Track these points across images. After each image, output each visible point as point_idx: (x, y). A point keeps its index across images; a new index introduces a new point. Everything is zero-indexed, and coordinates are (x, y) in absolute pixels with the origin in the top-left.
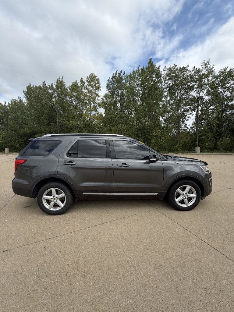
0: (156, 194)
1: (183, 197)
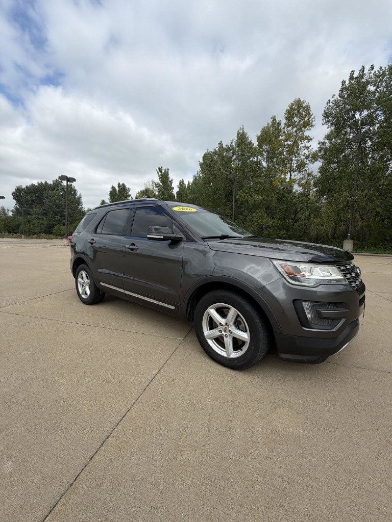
0: (173, 308)
1: (220, 331)
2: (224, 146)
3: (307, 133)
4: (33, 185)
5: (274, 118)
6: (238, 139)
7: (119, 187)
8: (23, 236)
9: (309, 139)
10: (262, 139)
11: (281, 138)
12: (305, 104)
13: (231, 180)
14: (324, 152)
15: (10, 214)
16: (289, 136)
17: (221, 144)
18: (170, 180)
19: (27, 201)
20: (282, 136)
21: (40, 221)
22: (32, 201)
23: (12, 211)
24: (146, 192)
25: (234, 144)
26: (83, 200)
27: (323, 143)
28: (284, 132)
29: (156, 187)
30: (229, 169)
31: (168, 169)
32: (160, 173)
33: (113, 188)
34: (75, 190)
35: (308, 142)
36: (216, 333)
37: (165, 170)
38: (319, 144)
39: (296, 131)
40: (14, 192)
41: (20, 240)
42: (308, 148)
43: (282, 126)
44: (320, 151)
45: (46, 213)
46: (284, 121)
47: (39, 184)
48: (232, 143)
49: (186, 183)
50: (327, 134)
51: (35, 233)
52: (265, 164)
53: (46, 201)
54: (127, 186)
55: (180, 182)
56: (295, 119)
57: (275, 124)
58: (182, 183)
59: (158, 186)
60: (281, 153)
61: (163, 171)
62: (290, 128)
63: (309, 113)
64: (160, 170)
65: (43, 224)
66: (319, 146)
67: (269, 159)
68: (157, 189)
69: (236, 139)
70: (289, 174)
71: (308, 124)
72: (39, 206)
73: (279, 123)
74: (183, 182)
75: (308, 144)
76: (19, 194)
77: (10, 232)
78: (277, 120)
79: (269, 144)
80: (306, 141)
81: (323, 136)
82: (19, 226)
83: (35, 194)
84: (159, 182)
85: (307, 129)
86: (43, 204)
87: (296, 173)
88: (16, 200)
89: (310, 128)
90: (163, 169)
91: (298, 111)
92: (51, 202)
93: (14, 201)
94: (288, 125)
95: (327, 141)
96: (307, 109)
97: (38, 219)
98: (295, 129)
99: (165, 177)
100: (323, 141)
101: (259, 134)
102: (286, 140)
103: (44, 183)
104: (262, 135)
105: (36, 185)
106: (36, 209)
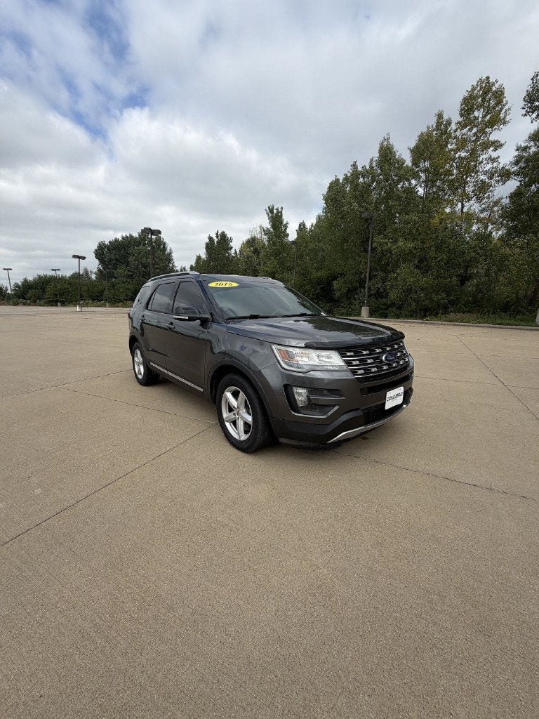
0: (202, 390)
1: (234, 414)
2: (360, 169)
3: (493, 137)
4: (116, 240)
5: (440, 116)
6: (381, 155)
7: (217, 237)
8: (107, 304)
9: (497, 145)
10: (419, 152)
11: (450, 147)
12: (497, 85)
13: (366, 220)
14: (525, 162)
15: (93, 277)
16: (462, 143)
17: (354, 166)
18: (284, 223)
19: (111, 260)
20: (452, 144)
21: (126, 286)
22: (117, 260)
23: (95, 273)
24: (252, 242)
25: (374, 165)
26: (174, 256)
27: (525, 149)
28: (456, 137)
29: (265, 234)
30: (364, 204)
31: (282, 208)
32: (270, 215)
33: (211, 238)
34: (164, 244)
35: (495, 150)
36: (231, 416)
37: (277, 209)
38: (517, 150)
39: (475, 134)
40: (96, 251)
41: (104, 309)
42: (493, 160)
43: (453, 126)
44: (517, 163)
45: (132, 276)
46: (456, 118)
47: (123, 238)
48: (371, 163)
49: (308, 226)
50: (532, 132)
51: (121, 301)
52: (421, 191)
53: (131, 259)
54: (229, 236)
55: (300, 225)
56: (476, 113)
57: (442, 124)
58: (302, 226)
59: (266, 232)
60: (449, 173)
61: (275, 211)
62: (465, 131)
63: (499, 102)
64: (271, 210)
65: (128, 289)
66: (516, 153)
67: (429, 183)
68: (266, 237)
69: (378, 155)
70: (460, 204)
71: (496, 120)
72: (123, 266)
73: (449, 123)
74: (304, 225)
75: (494, 155)
76: (101, 252)
77: (94, 300)
78: (445, 117)
79: (430, 159)
80: (492, 149)
81: (526, 136)
82: (102, 292)
83: (120, 250)
84: (269, 227)
85: (496, 129)
86: (128, 264)
87: (472, 202)
88: (99, 259)
89: (502, 126)
90: (275, 208)
91: (484, 100)
92: (137, 260)
93: (97, 262)
94: (462, 125)
95: (532, 143)
96: (499, 96)
97: (124, 282)
98: (475, 130)
99: (276, 219)
100: (523, 145)
101: (413, 144)
102: (458, 150)
103: (128, 235)
104: (417, 147)
105: (120, 239)
106: (121, 271)
